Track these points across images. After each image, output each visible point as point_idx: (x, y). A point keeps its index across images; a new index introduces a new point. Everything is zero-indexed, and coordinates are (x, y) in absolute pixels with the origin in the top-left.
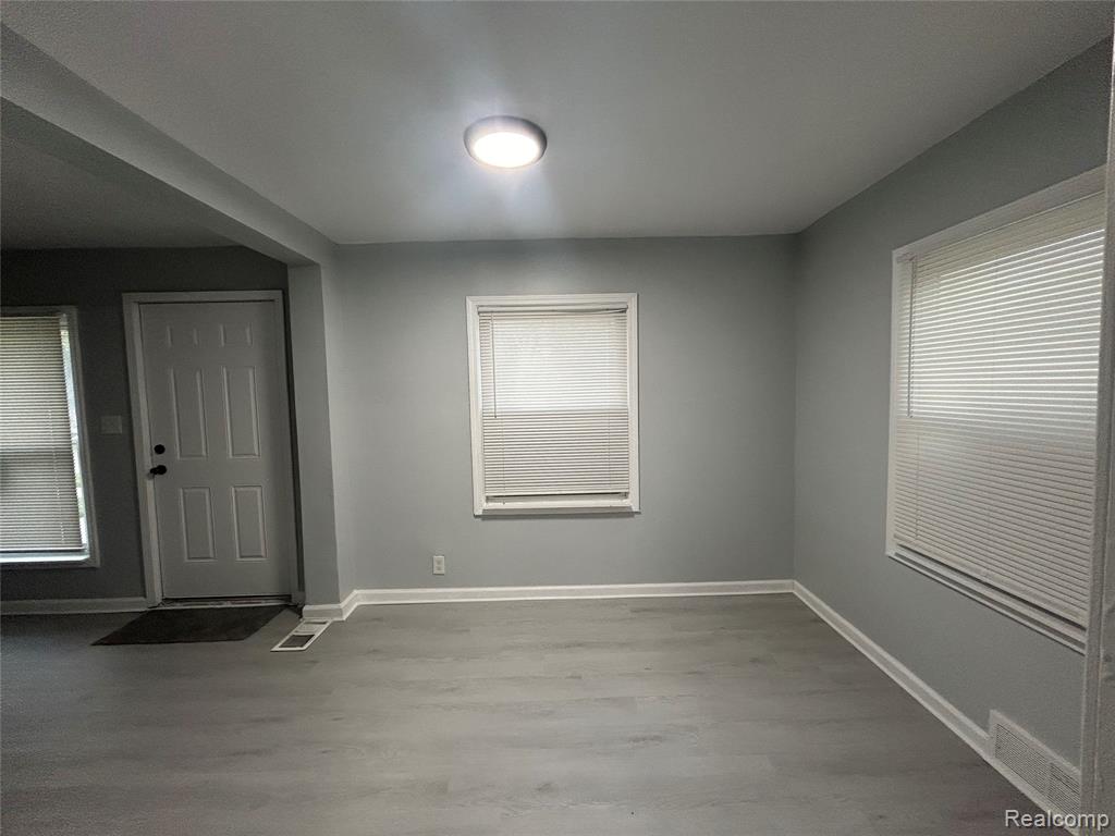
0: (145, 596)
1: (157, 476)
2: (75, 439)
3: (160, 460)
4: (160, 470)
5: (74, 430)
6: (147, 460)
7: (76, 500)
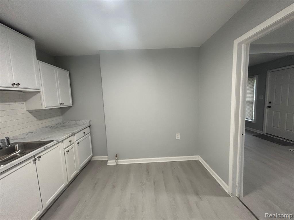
0: (263, 131)
1: (269, 108)
2: (254, 100)
3: (270, 105)
4: (270, 107)
5: (254, 98)
6: (267, 104)
7: (253, 109)
